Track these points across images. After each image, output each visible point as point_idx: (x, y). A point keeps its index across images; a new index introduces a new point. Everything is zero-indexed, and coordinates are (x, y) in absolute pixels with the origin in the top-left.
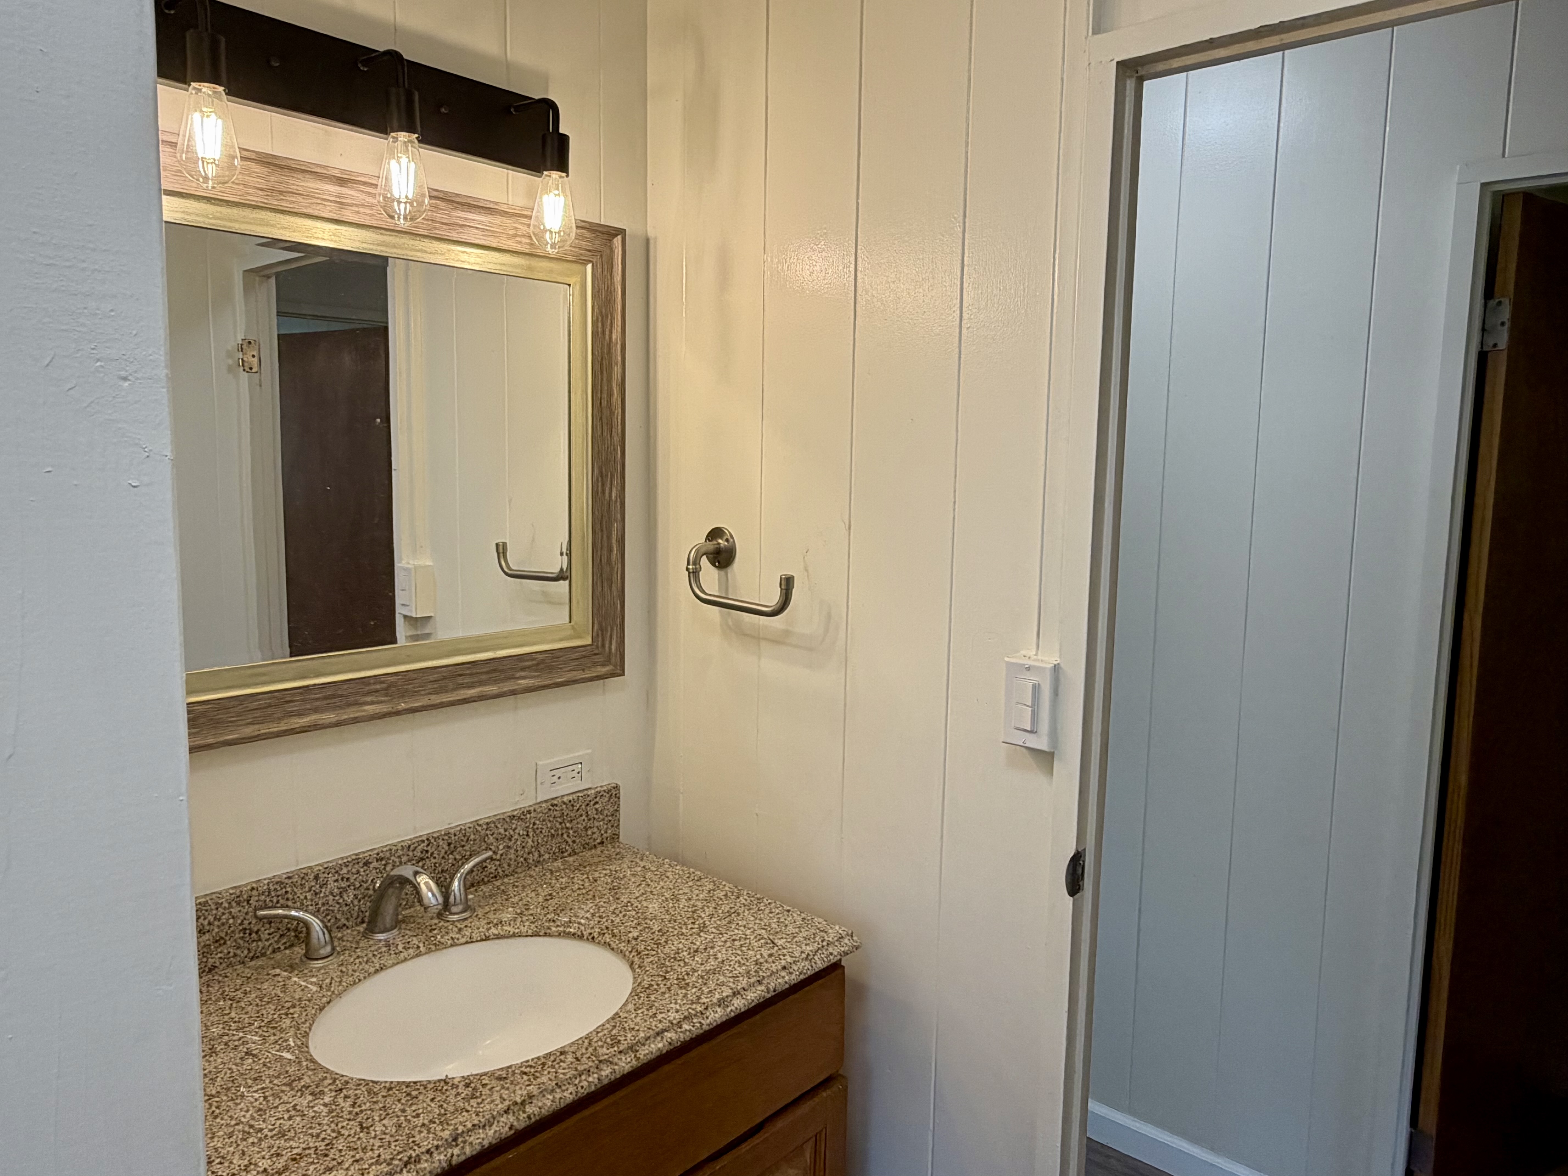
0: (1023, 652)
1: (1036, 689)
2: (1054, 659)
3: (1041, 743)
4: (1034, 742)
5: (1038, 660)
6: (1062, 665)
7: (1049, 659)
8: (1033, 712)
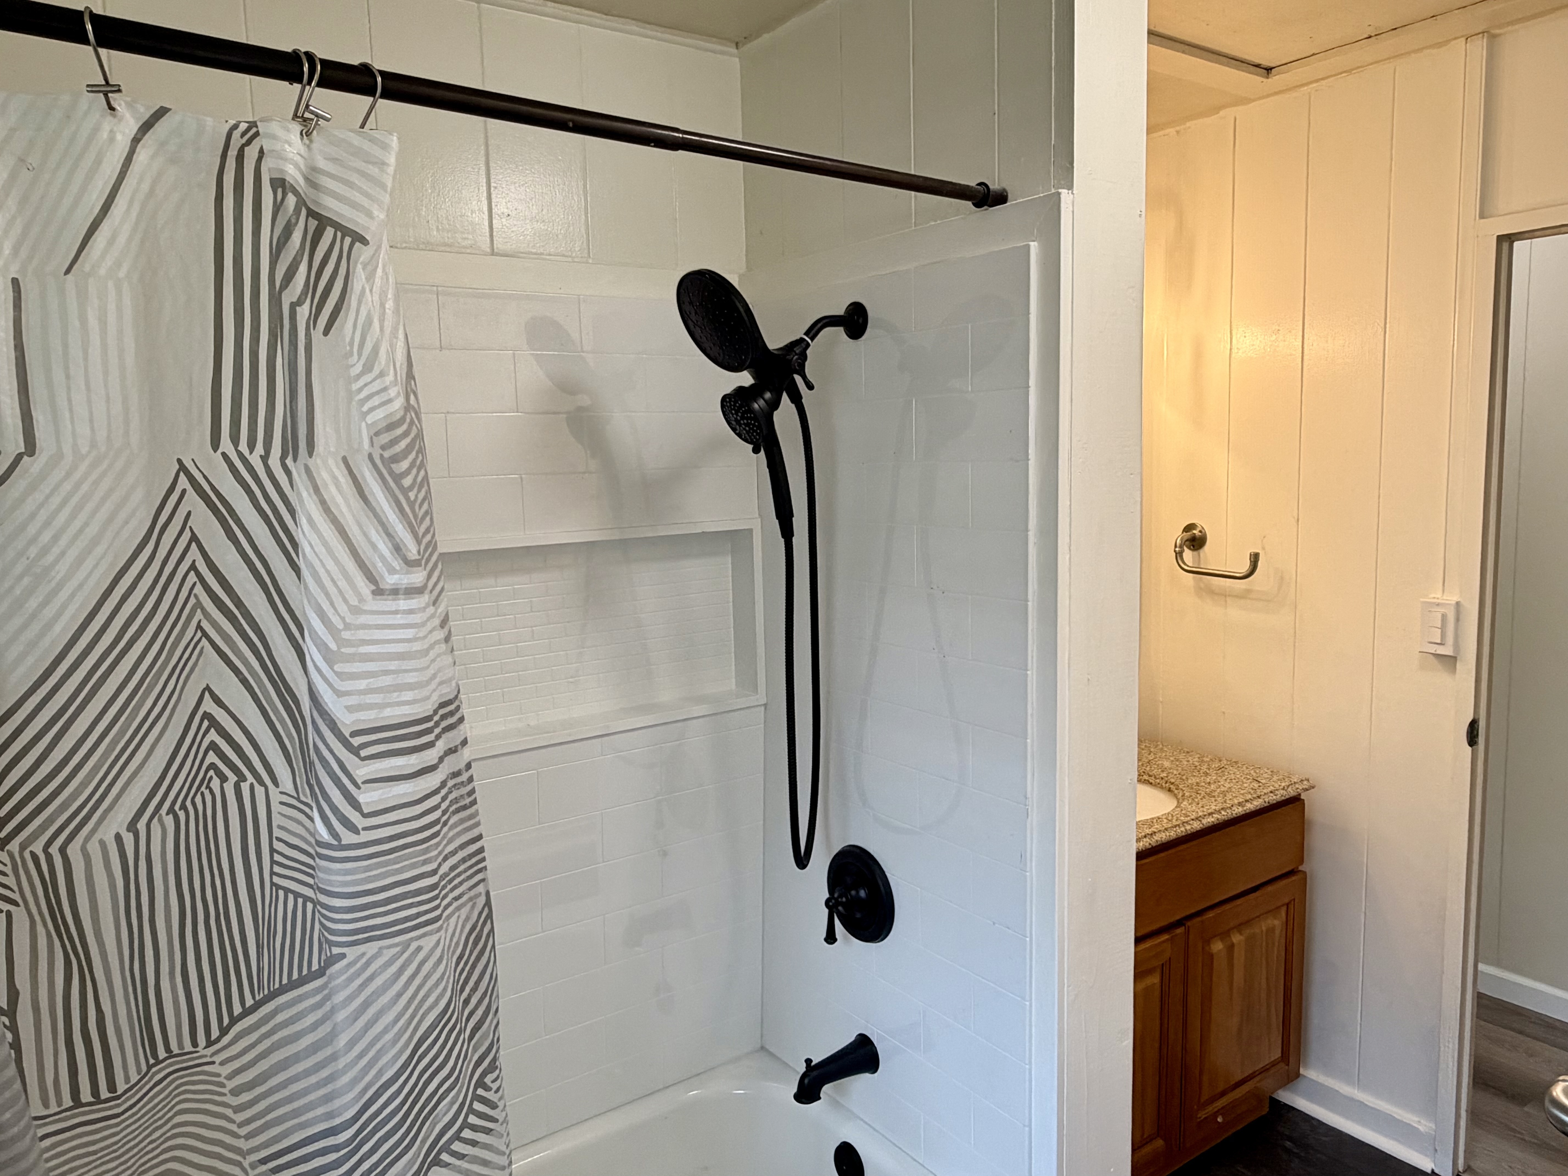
0: (1433, 596)
1: (1444, 617)
2: (1454, 599)
3: (1447, 650)
4: (1441, 650)
5: (1443, 599)
6: (1463, 602)
7: (1453, 598)
8: (1442, 632)
